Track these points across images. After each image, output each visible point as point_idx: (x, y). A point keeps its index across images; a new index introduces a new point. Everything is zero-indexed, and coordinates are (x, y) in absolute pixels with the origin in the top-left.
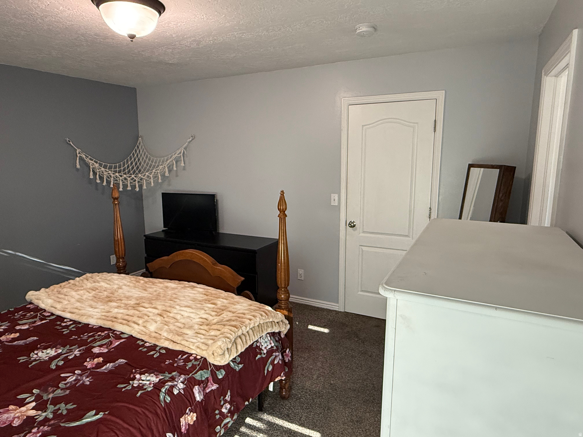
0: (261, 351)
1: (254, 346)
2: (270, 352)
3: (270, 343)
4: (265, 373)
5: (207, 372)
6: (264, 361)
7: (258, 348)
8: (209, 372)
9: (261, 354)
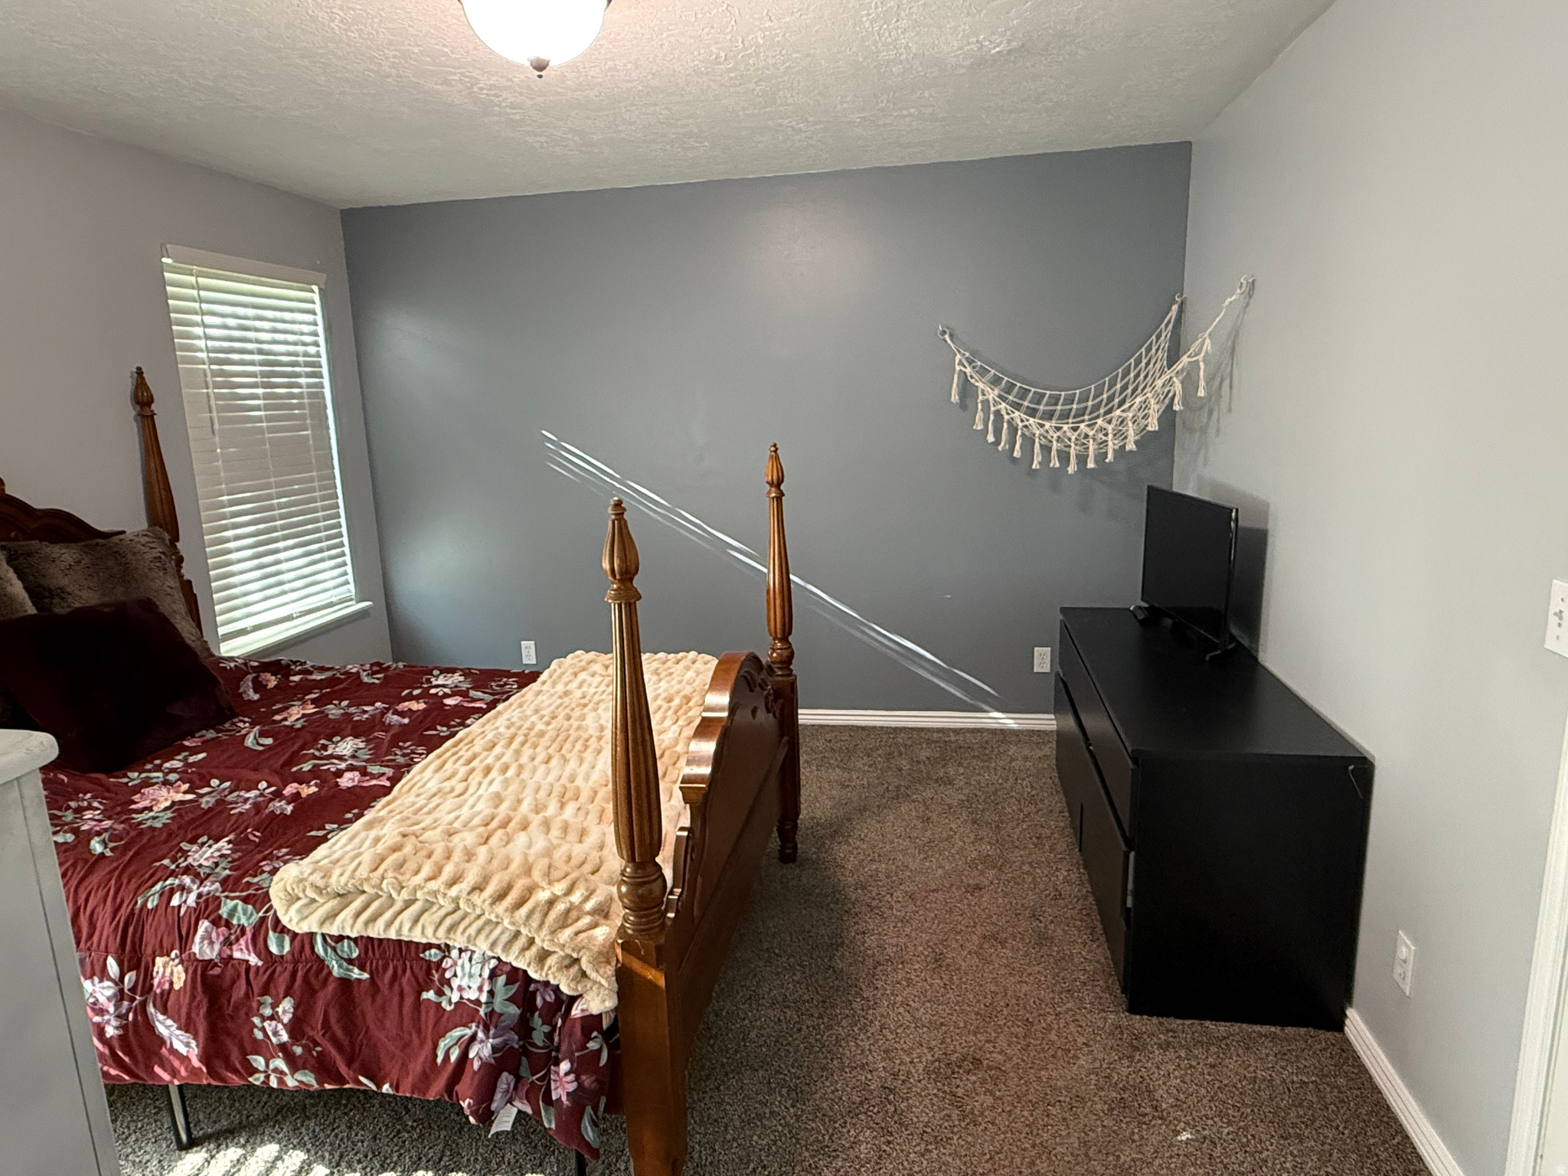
0: (446, 986)
1: (433, 955)
2: (465, 1012)
3: (480, 989)
4: (436, 1056)
5: (251, 915)
6: (443, 1022)
7: (440, 971)
8: (256, 917)
9: (440, 993)
